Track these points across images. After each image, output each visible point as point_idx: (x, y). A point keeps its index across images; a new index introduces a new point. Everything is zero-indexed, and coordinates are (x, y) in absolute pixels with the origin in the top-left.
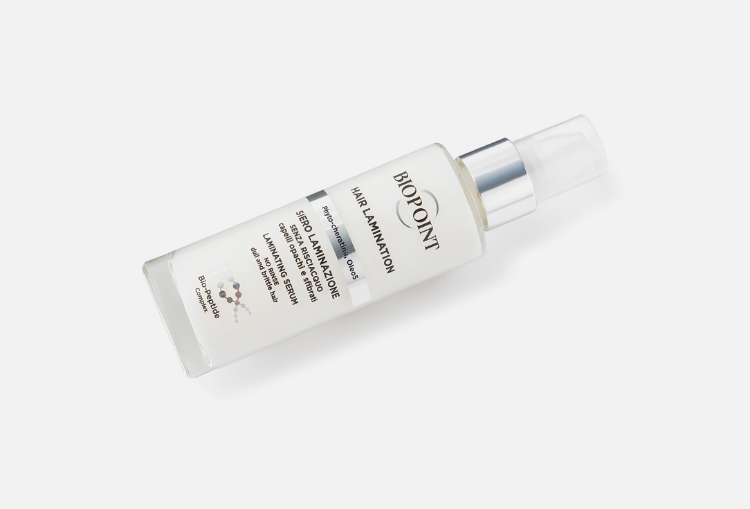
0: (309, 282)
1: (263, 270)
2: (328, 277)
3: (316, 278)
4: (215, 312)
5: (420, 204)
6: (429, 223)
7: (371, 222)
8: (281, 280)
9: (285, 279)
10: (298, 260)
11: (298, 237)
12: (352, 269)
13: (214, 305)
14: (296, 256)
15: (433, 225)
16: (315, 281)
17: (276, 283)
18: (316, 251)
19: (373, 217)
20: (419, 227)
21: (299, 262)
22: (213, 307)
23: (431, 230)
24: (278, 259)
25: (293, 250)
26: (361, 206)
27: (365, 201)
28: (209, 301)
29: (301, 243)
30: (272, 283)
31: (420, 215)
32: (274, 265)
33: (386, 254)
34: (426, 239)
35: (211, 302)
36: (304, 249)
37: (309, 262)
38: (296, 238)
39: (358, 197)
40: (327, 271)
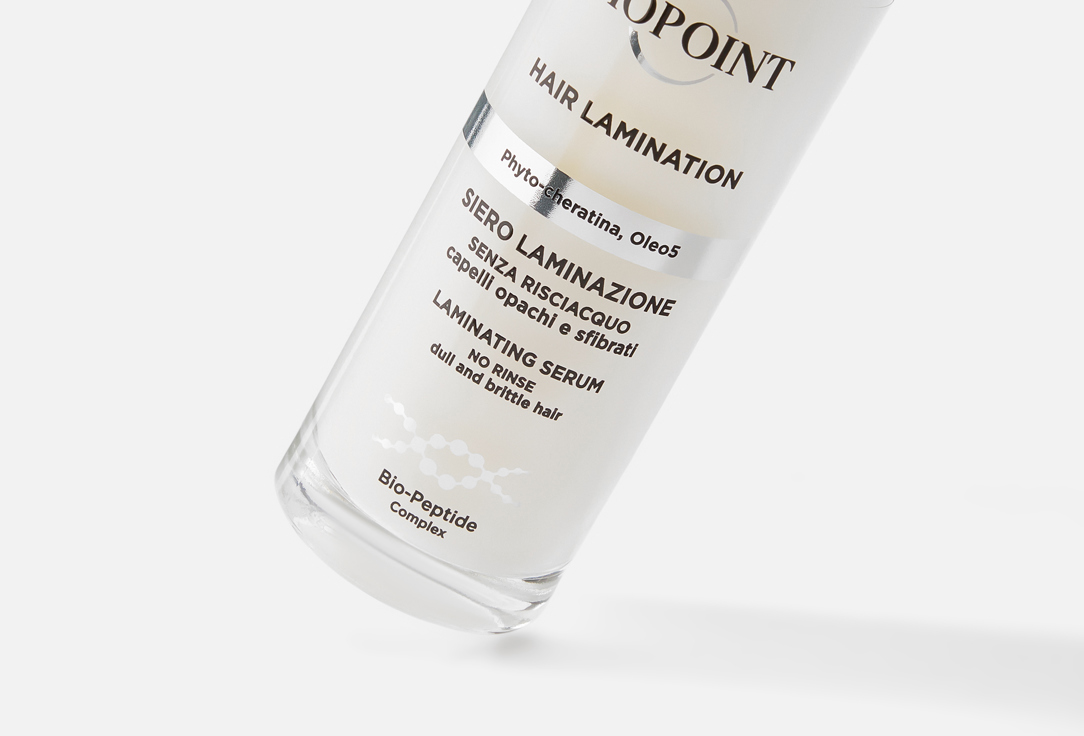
0: (590, 334)
1: (484, 381)
2: (620, 296)
3: (599, 317)
4: (461, 522)
5: (681, 20)
6: (731, 41)
7: (613, 131)
8: (531, 374)
9: (539, 364)
10: (533, 313)
11: (498, 262)
12: (653, 246)
13: (448, 512)
14: (523, 308)
15: (742, 38)
16: (599, 323)
17: (529, 386)
18: (553, 270)
19: (609, 117)
20: (718, 65)
21: (537, 315)
22: (449, 517)
23: (746, 50)
24: (494, 339)
25: (509, 299)
26: (570, 107)
27: (570, 88)
28: (433, 513)
29: (512, 273)
30: (520, 391)
31: (700, 41)
32: (496, 356)
33: (696, 166)
34: (752, 74)
35: (438, 511)
36: (528, 283)
37: (556, 299)
38: (497, 268)
39: (551, 86)
40: (608, 289)
